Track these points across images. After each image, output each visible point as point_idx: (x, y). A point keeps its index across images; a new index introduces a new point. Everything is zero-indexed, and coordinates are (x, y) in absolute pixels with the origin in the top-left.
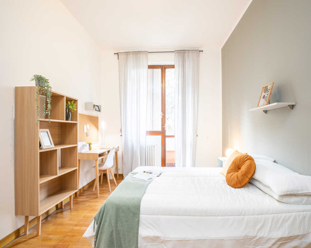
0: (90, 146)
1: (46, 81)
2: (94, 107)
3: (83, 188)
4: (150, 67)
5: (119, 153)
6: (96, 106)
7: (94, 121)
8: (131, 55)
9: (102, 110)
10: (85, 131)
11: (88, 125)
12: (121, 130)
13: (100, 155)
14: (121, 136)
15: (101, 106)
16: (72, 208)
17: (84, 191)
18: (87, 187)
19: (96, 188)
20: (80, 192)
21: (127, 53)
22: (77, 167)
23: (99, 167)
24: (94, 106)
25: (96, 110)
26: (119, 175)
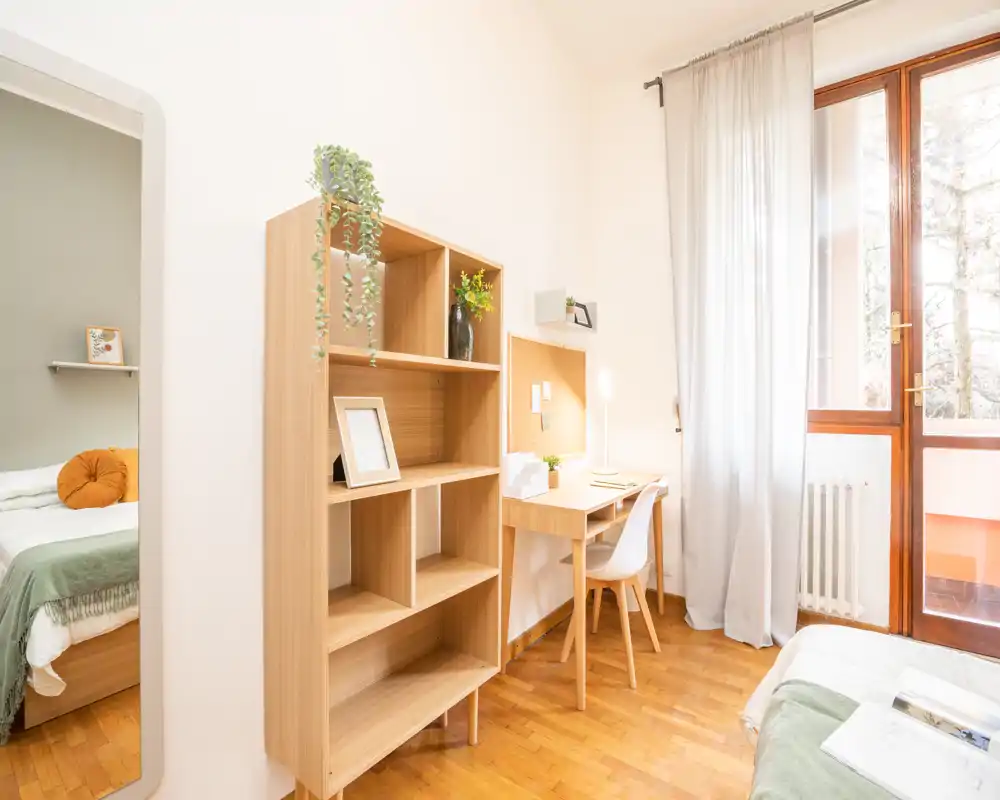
0: (552, 470)
1: (359, 171)
2: (568, 311)
3: (526, 636)
4: (825, 96)
5: (671, 506)
6: (578, 305)
7: (568, 365)
8: (723, 67)
9: (600, 320)
10: (536, 408)
11: (547, 385)
12: (678, 407)
13: (595, 518)
14: (678, 430)
15: (595, 304)
16: (476, 741)
17: (527, 649)
18: (541, 633)
19: (573, 650)
20: (513, 655)
21: (702, 64)
22: (497, 567)
23: (587, 567)
24: (570, 304)
25: (576, 321)
26: (668, 598)
